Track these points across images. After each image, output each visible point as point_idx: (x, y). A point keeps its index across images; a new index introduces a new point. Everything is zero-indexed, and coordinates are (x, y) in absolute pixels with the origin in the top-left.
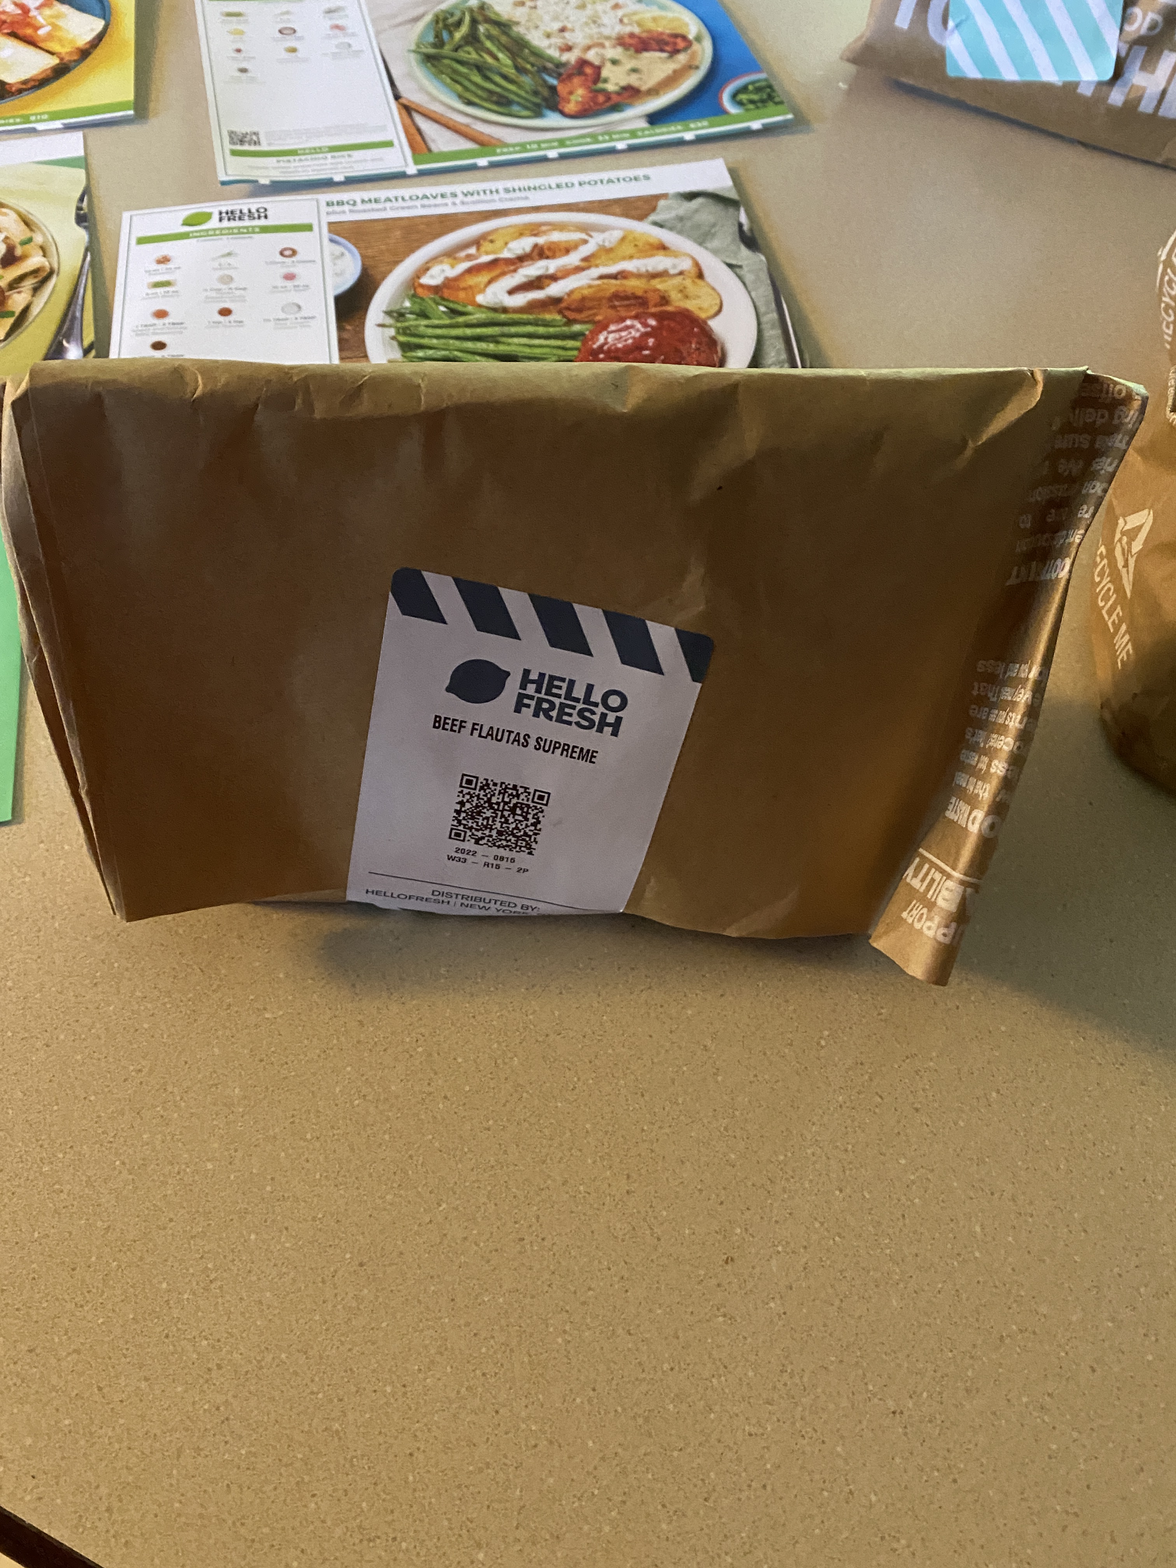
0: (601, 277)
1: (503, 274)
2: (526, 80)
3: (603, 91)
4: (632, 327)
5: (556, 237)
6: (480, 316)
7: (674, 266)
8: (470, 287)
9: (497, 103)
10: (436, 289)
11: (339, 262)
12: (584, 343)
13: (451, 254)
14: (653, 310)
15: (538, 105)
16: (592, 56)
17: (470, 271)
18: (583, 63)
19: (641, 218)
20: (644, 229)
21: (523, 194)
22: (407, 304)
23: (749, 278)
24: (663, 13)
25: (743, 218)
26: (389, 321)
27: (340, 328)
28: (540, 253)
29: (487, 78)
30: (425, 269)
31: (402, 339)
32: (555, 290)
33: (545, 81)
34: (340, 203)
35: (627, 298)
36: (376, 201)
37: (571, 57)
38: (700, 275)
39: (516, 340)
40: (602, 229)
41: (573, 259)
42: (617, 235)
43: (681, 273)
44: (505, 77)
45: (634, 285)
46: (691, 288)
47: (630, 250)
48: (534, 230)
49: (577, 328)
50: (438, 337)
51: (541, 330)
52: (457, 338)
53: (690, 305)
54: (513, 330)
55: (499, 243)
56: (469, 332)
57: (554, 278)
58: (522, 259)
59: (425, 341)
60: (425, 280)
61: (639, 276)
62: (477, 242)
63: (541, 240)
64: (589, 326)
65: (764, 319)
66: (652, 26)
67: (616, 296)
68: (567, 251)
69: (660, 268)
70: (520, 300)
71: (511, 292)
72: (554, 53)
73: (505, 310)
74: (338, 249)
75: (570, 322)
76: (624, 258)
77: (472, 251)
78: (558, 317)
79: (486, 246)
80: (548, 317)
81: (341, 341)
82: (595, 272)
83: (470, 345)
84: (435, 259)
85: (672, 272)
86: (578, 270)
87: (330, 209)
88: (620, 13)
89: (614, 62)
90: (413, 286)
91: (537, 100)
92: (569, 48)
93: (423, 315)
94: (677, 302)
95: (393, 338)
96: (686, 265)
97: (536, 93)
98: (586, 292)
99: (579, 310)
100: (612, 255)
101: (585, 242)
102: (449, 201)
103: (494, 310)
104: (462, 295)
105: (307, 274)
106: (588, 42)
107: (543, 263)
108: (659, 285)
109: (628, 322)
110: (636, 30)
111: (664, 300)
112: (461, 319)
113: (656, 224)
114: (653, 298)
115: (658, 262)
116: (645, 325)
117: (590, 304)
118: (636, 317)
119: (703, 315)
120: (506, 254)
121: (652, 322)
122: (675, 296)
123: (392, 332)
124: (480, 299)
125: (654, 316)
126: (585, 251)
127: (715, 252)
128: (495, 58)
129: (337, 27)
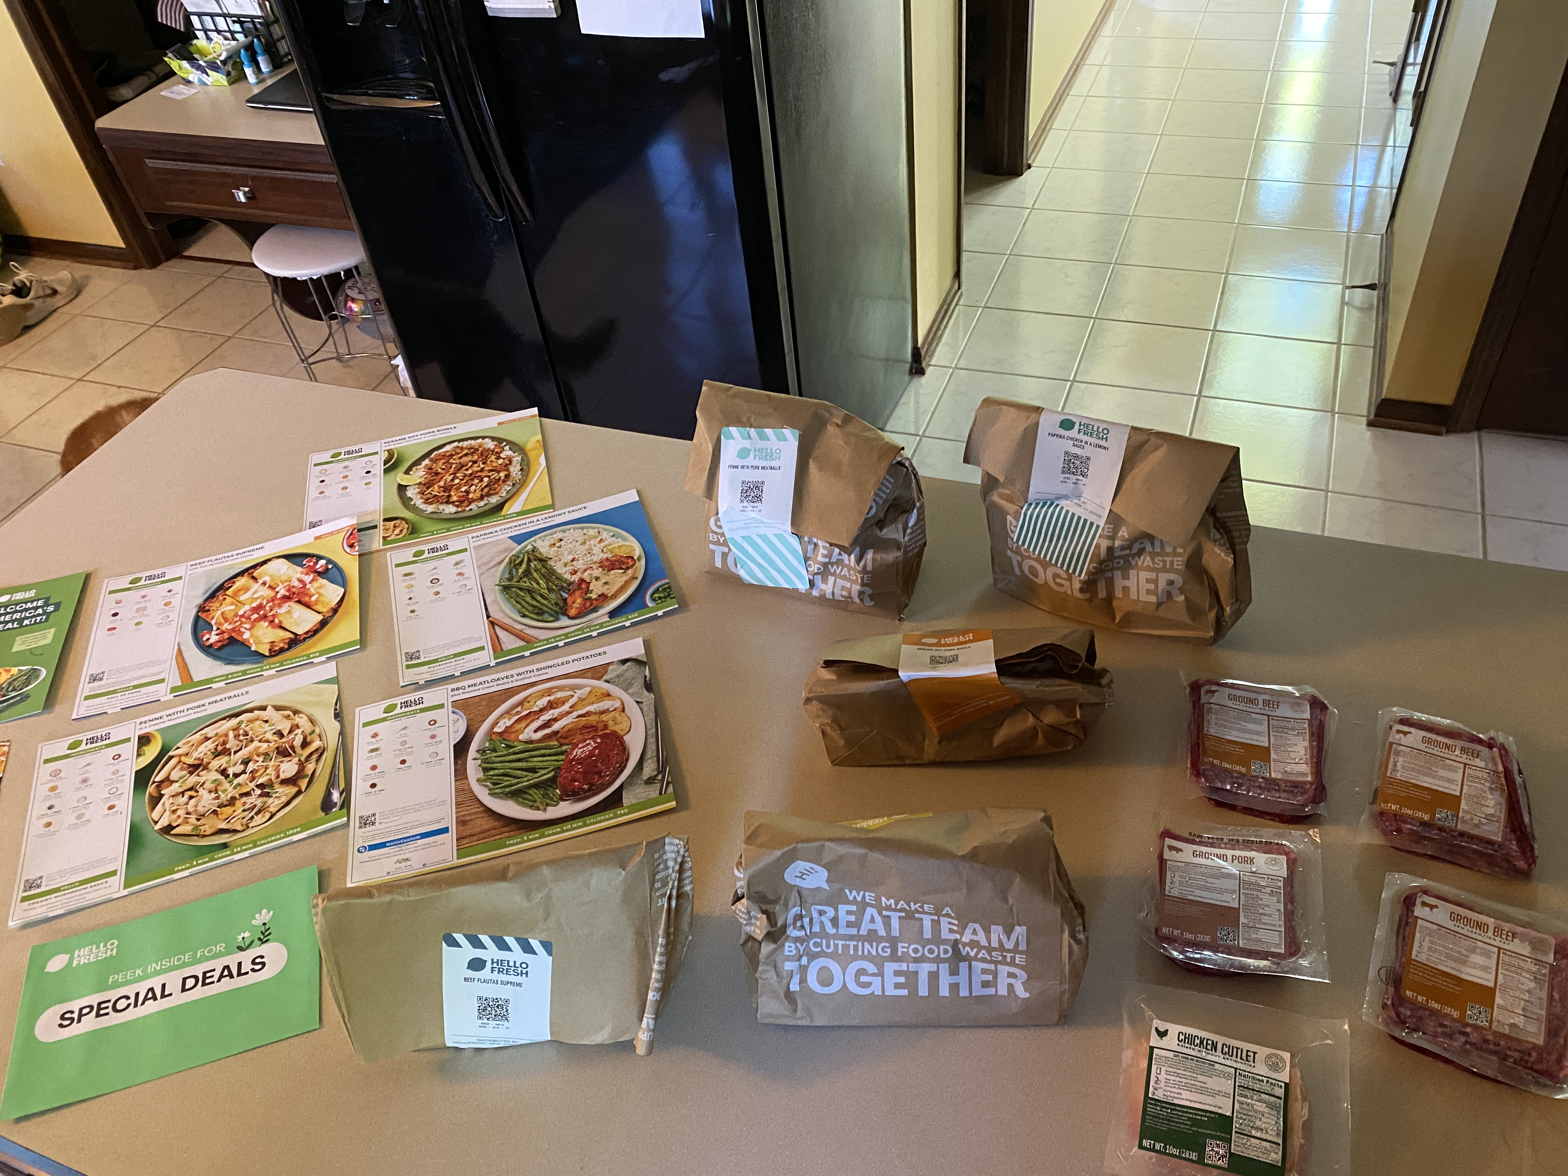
0: (577, 717)
1: (532, 721)
2: (552, 596)
3: (590, 598)
4: (589, 744)
5: (559, 695)
6: (520, 747)
7: (613, 706)
8: (517, 731)
9: (537, 614)
10: (501, 734)
11: (456, 725)
12: (567, 756)
13: (508, 712)
14: (600, 733)
15: (556, 612)
16: (586, 576)
17: (517, 721)
18: (582, 580)
19: (599, 679)
20: (601, 684)
21: (545, 671)
22: (487, 745)
23: (645, 709)
24: (625, 543)
25: (647, 673)
26: (478, 756)
27: (455, 763)
28: (551, 705)
29: (533, 598)
30: (496, 723)
31: (484, 765)
32: (556, 726)
33: (562, 596)
34: (458, 689)
35: (589, 727)
36: (475, 685)
37: (575, 578)
38: (623, 711)
39: (536, 759)
40: (580, 687)
41: (566, 707)
42: (588, 689)
43: (615, 710)
44: (541, 596)
45: (593, 719)
46: (619, 718)
47: (593, 698)
48: (549, 692)
49: (564, 748)
50: (501, 762)
51: (548, 751)
52: (509, 762)
53: (617, 728)
54: (535, 753)
55: (532, 703)
56: (514, 757)
57: (555, 720)
58: (542, 710)
59: (494, 765)
60: (496, 730)
61: (595, 713)
62: (521, 703)
63: (552, 698)
64: (570, 746)
65: (649, 733)
66: (617, 552)
67: (585, 727)
68: (564, 703)
69: (606, 707)
70: (540, 734)
71: (535, 731)
72: (567, 576)
73: (531, 742)
74: (456, 717)
75: (561, 745)
76: (589, 704)
77: (519, 709)
78: (556, 743)
79: (526, 705)
80: (551, 743)
81: (455, 770)
82: (575, 714)
83: (514, 765)
84: (501, 717)
85: (611, 709)
86: (568, 713)
87: (453, 693)
88: (603, 545)
89: (597, 579)
90: (490, 732)
91: (557, 609)
92: (575, 572)
93: (494, 750)
94: (612, 727)
95: (480, 765)
96: (618, 704)
97: (557, 604)
98: (570, 726)
99: (566, 738)
100: (584, 703)
101: (573, 696)
102: (510, 680)
103: (527, 742)
104: (513, 736)
105: (441, 734)
106: (585, 567)
107: (552, 711)
108: (604, 718)
109: (588, 742)
110: (610, 556)
111: (606, 727)
112: (511, 750)
113: (606, 681)
114: (601, 725)
115: (606, 704)
116: (595, 742)
117: (571, 733)
118: (591, 738)
119: (622, 734)
120: (535, 709)
121: (599, 740)
122: (610, 723)
123: (479, 762)
124: (521, 737)
125: (600, 736)
126: (572, 701)
127: (632, 695)
128: (538, 584)
129: (460, 574)
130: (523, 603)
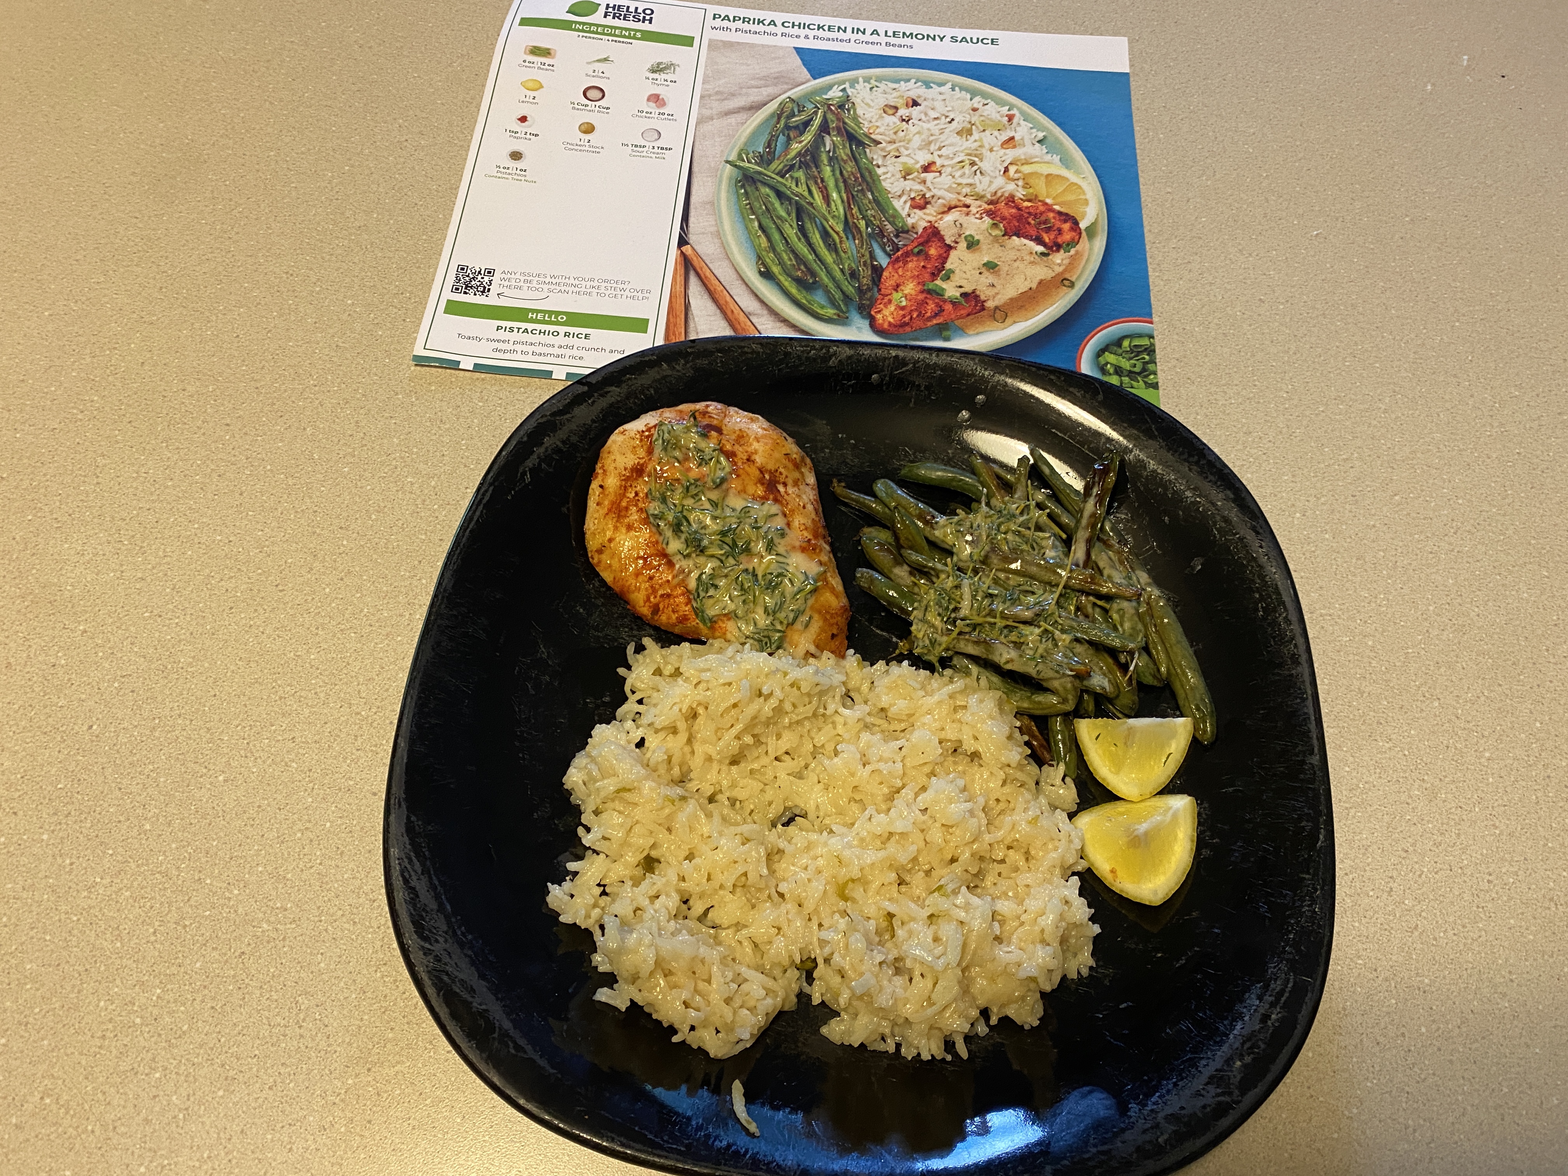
2: (850, 246)
3: (937, 294)
9: (799, 282)
15: (847, 298)
16: (947, 224)
18: (933, 233)
24: (1064, 172)
29: (803, 231)
33: (872, 257)
37: (919, 220)
44: (825, 235)
66: (1041, 189)
72: (901, 206)
88: (1011, 154)
89: (972, 244)
91: (850, 290)
92: (921, 203)
97: (854, 275)
106: (951, 198)
110: (1020, 193)
128: (827, 198)
129: (655, 99)
130: (776, 236)
